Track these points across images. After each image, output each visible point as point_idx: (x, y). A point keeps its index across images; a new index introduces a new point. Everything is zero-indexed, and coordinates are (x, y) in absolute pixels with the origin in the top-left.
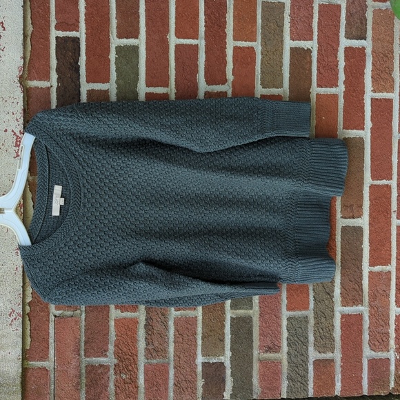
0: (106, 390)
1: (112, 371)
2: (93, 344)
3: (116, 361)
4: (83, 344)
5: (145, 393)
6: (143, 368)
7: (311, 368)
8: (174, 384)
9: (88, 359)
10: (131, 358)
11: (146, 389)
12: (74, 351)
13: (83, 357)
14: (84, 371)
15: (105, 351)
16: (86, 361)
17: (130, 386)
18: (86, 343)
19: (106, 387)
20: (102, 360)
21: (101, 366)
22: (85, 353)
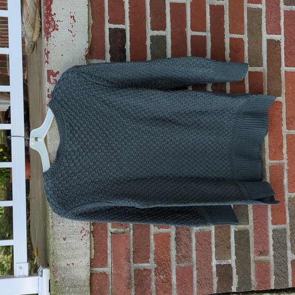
0: (149, 289)
1: (153, 273)
2: (139, 254)
3: (156, 266)
4: (132, 253)
5: (177, 289)
6: (175, 270)
7: (289, 266)
8: (197, 281)
9: (135, 265)
10: (166, 263)
11: (177, 286)
12: (125, 259)
13: (132, 263)
14: (133, 274)
15: (148, 258)
16: (134, 266)
17: (166, 284)
18: (134, 252)
19: (149, 285)
20: (146, 265)
21: (145, 270)
22: (134, 261)
